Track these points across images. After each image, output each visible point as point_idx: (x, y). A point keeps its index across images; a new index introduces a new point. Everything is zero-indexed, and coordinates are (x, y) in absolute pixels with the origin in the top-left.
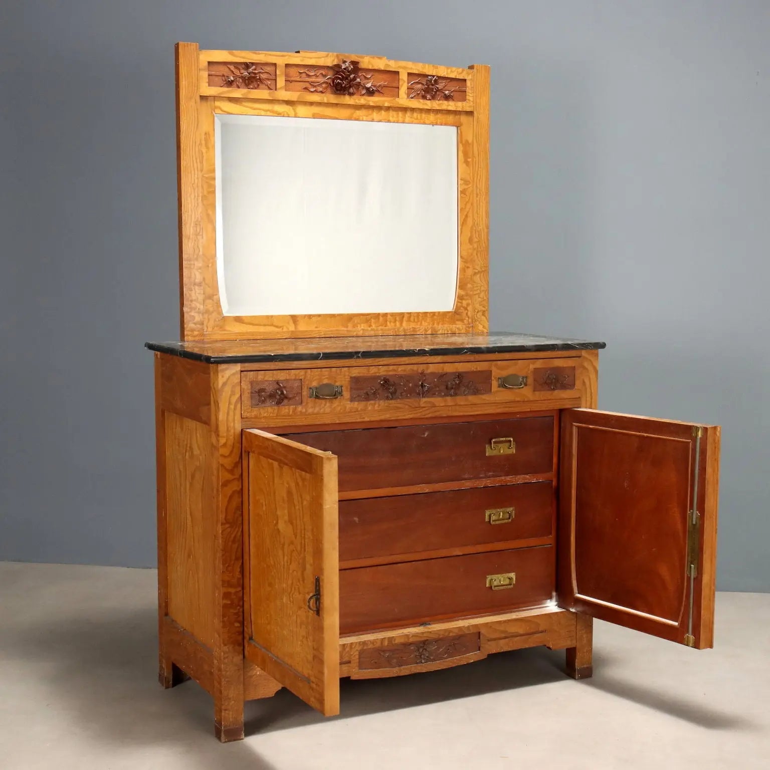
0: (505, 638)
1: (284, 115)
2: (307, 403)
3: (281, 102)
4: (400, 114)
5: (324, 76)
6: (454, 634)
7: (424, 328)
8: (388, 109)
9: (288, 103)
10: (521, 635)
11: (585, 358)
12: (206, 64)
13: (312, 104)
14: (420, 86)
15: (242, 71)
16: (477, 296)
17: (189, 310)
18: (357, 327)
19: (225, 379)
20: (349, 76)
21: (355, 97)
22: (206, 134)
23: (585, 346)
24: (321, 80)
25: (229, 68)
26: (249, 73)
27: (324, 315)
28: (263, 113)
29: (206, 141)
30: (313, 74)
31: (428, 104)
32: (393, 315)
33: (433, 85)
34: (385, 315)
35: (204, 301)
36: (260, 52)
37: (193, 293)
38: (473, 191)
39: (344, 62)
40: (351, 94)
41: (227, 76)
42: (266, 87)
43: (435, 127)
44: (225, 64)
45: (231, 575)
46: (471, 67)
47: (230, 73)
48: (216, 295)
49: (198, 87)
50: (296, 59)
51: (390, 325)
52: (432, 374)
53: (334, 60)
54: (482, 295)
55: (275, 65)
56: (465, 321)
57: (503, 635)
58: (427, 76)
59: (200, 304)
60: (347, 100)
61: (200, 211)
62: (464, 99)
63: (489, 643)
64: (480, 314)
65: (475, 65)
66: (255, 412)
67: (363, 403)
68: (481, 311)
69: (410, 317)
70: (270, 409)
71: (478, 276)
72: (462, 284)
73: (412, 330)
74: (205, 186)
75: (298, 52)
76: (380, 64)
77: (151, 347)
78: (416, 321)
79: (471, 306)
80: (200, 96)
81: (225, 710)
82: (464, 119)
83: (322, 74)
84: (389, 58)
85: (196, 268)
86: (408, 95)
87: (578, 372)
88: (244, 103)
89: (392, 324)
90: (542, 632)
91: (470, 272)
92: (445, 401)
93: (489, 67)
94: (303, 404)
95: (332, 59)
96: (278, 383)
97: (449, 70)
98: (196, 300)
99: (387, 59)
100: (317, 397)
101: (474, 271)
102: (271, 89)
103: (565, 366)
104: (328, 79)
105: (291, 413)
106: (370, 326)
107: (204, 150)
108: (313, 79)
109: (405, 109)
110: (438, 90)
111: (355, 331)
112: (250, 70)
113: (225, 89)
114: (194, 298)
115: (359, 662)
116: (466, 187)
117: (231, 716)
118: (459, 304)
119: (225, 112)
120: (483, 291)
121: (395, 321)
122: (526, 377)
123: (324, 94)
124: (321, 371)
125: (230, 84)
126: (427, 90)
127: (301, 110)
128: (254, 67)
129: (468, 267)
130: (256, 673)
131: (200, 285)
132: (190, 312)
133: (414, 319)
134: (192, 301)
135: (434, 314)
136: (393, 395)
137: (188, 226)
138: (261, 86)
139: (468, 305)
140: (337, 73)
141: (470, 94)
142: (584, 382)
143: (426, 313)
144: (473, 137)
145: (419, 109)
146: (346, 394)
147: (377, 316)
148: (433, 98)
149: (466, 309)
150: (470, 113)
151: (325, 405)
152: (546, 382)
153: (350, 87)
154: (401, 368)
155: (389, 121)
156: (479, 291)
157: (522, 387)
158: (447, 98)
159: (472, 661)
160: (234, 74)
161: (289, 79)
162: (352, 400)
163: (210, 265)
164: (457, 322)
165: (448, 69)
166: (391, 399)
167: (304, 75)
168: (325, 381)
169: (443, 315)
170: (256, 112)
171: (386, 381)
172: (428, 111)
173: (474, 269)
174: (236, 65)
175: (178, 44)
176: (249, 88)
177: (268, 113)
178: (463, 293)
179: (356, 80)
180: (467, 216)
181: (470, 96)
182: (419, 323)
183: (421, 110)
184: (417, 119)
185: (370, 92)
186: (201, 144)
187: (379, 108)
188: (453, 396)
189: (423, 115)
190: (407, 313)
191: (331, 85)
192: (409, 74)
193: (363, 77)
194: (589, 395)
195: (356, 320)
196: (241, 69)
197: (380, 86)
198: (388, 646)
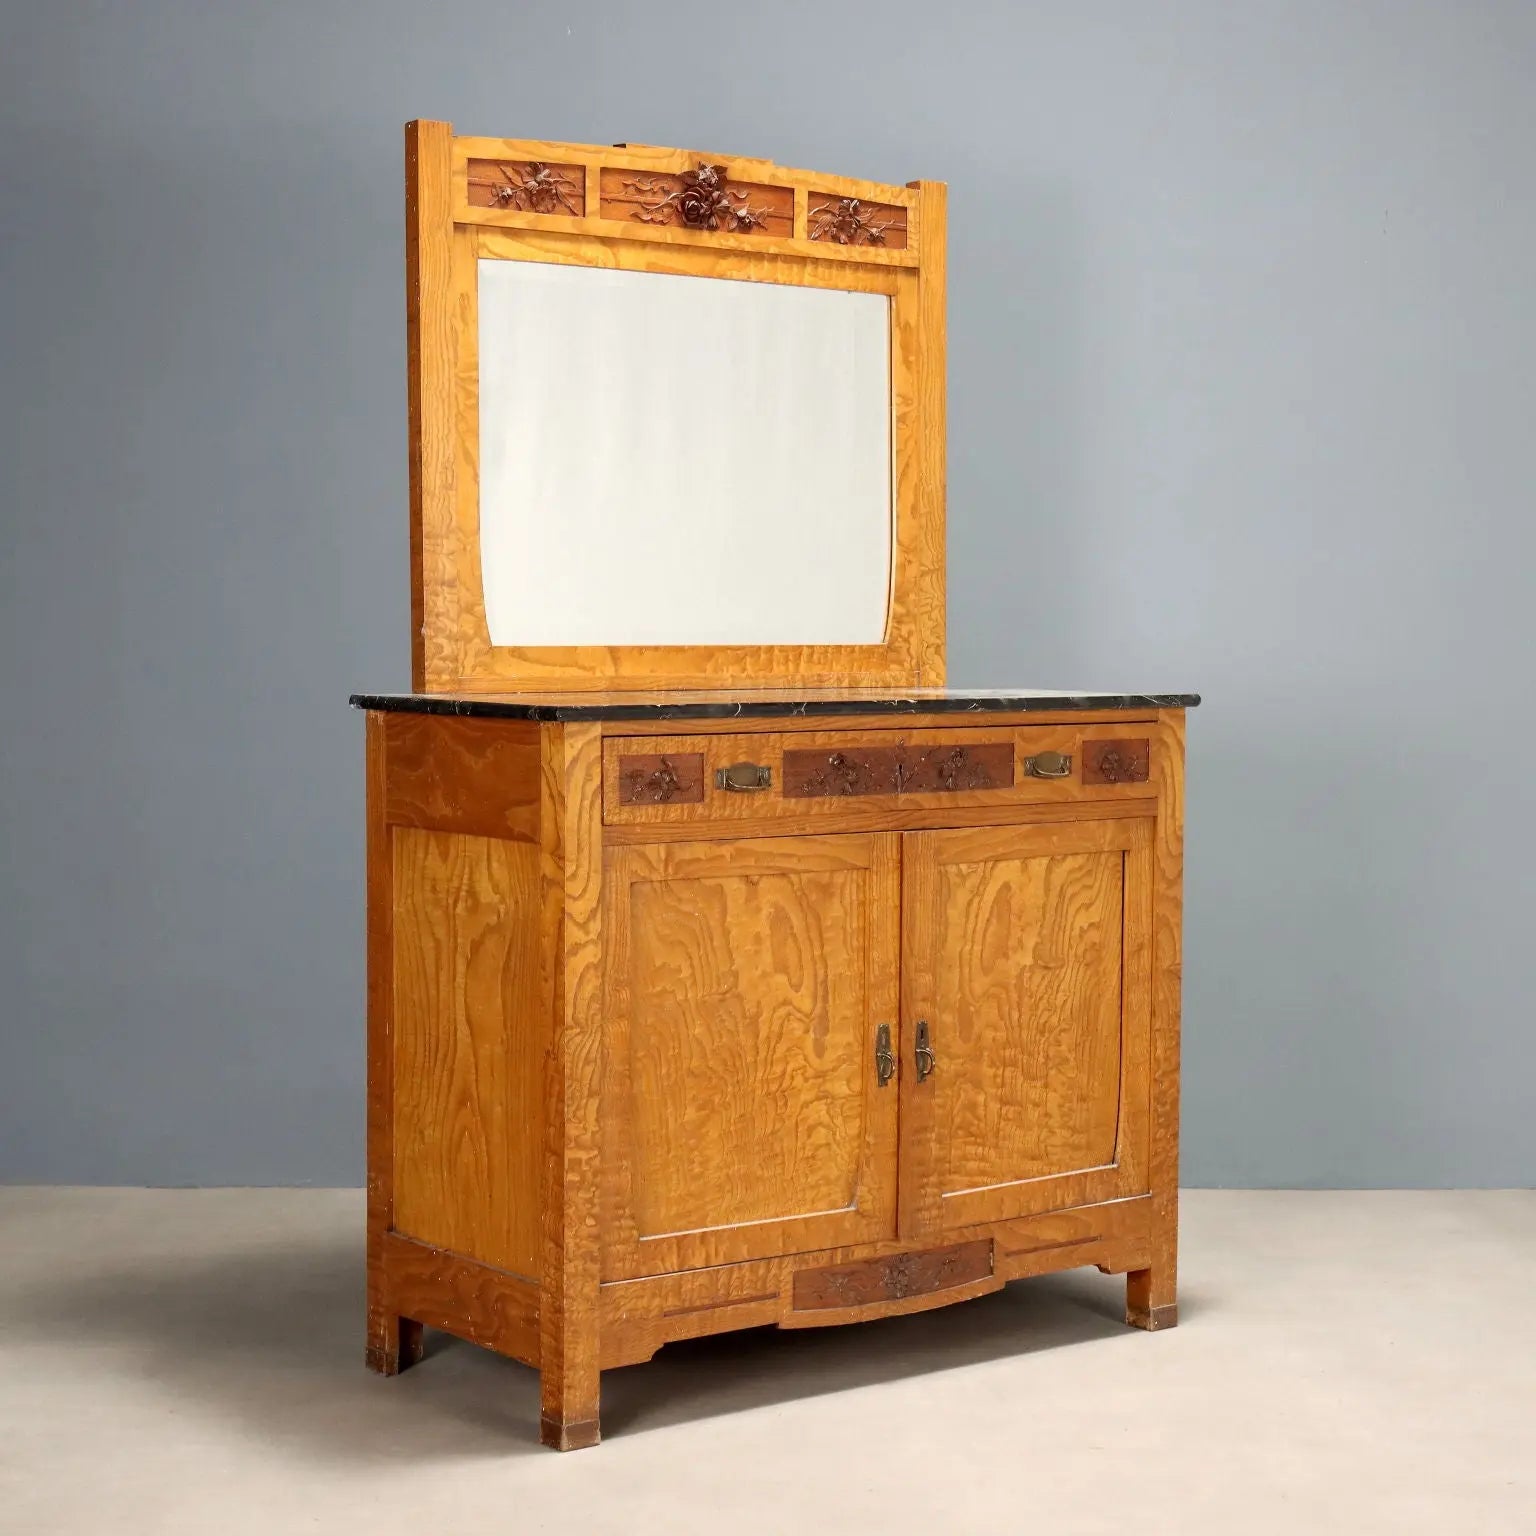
0: (1035, 1249)
1: (597, 263)
2: (712, 799)
3: (593, 239)
4: (795, 268)
5: (667, 192)
6: (952, 1243)
7: (835, 677)
8: (774, 258)
9: (606, 241)
10: (1060, 1245)
11: (1164, 723)
12: (466, 161)
13: (644, 244)
14: (828, 217)
15: (526, 179)
16: (926, 616)
17: (433, 634)
18: (723, 671)
19: (574, 752)
20: (711, 193)
21: (718, 234)
22: (462, 295)
23: (1167, 701)
24: (663, 200)
25: (504, 173)
26: (539, 183)
27: (665, 647)
28: (561, 259)
29: (464, 309)
30: (648, 188)
31: (843, 252)
32: (783, 649)
33: (850, 215)
34: (770, 649)
35: (459, 616)
36: (559, 143)
37: (440, 601)
38: (918, 417)
39: (703, 167)
40: (713, 229)
41: (501, 187)
42: (567, 210)
43: (854, 295)
44: (497, 163)
45: (582, 1125)
46: (914, 185)
47: (506, 181)
48: (480, 605)
49: (450, 207)
50: (621, 160)
51: (778, 669)
52: (919, 748)
53: (683, 164)
54: (935, 614)
55: (583, 168)
56: (905, 664)
57: (1032, 1246)
58: (841, 199)
59: (453, 621)
60: (706, 239)
61: (452, 442)
62: (903, 245)
63: (1009, 1260)
64: (932, 650)
65: (922, 181)
66: (625, 815)
67: (804, 801)
68: (933, 644)
69: (812, 655)
70: (651, 810)
71: (928, 578)
72: (900, 594)
73: (816, 678)
74: (461, 396)
75: (624, 146)
76: (762, 174)
77: (367, 703)
78: (822, 661)
79: (915, 635)
80: (455, 223)
81: (569, 1387)
82: (902, 281)
83: (662, 188)
84: (778, 164)
85: (445, 551)
86: (809, 233)
87: (1153, 749)
88: (528, 239)
89: (783, 668)
90: (1093, 1239)
91: (912, 571)
92: (939, 799)
93: (945, 186)
94: (707, 800)
95: (680, 161)
96: (664, 761)
97: (879, 189)
98: (446, 614)
99: (774, 164)
100: (729, 788)
101: (923, 568)
102: (575, 214)
103: (1133, 737)
104: (673, 198)
105: (685, 818)
106: (744, 670)
107: (459, 326)
108: (649, 198)
109: (802, 260)
110: (860, 226)
111: (717, 680)
112: (541, 177)
113: (497, 212)
114: (441, 610)
115: (794, 1295)
116: (907, 409)
117: (577, 1400)
118: (896, 632)
119: (495, 254)
120: (937, 606)
121: (787, 660)
122: (1071, 757)
123: (667, 226)
124: (736, 740)
125: (505, 201)
126: (842, 226)
127: (627, 255)
128: (547, 172)
129: (910, 562)
130: (622, 1315)
131: (451, 584)
132: (436, 636)
133: (819, 659)
134: (437, 615)
135: (852, 649)
136: (854, 788)
137: (431, 470)
138: (559, 207)
139: (910, 633)
140: (689, 187)
141: (913, 236)
142: (1163, 769)
143: (839, 648)
144: (918, 316)
145: (826, 260)
146: (777, 783)
147: (756, 651)
148: (851, 240)
149: (907, 640)
150: (913, 271)
151: (742, 803)
152: (1101, 768)
153: (712, 214)
154: (867, 736)
155: (776, 282)
156: (929, 608)
157: (1066, 776)
158: (874, 241)
159: (981, 1295)
160: (513, 183)
161: (607, 196)
162: (786, 794)
163: (468, 548)
164: (892, 666)
165: (876, 186)
166: (851, 794)
167: (631, 190)
168: (742, 759)
169: (868, 651)
170: (550, 257)
171: (841, 759)
172: (842, 264)
173: (922, 565)
174: (514, 164)
175: (415, 124)
176: (537, 211)
177: (571, 260)
178: (901, 610)
179: (719, 202)
180: (907, 465)
181: (913, 240)
182: (827, 667)
183: (830, 263)
184: (823, 279)
185: (745, 226)
186: (454, 315)
187: (758, 256)
188: (953, 790)
189: (834, 272)
190: (808, 647)
191: (678, 210)
192: (812, 194)
193: (731, 197)
194: (1170, 792)
195: (720, 658)
196: (525, 174)
197: (761, 213)
198: (842, 1264)
